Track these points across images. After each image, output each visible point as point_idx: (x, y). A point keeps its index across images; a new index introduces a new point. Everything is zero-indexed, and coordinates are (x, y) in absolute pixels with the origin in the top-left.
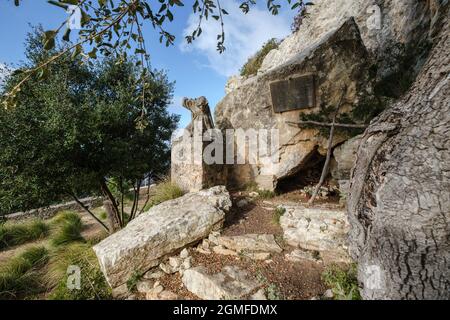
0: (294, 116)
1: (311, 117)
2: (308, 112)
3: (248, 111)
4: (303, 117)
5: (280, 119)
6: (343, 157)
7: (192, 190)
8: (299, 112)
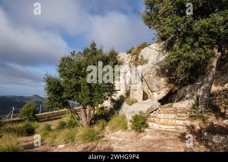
0: (166, 79)
1: (172, 79)
2: (171, 78)
3: (152, 75)
4: (170, 79)
5: (162, 79)
6: (182, 92)
7: (139, 101)
8: (168, 78)
